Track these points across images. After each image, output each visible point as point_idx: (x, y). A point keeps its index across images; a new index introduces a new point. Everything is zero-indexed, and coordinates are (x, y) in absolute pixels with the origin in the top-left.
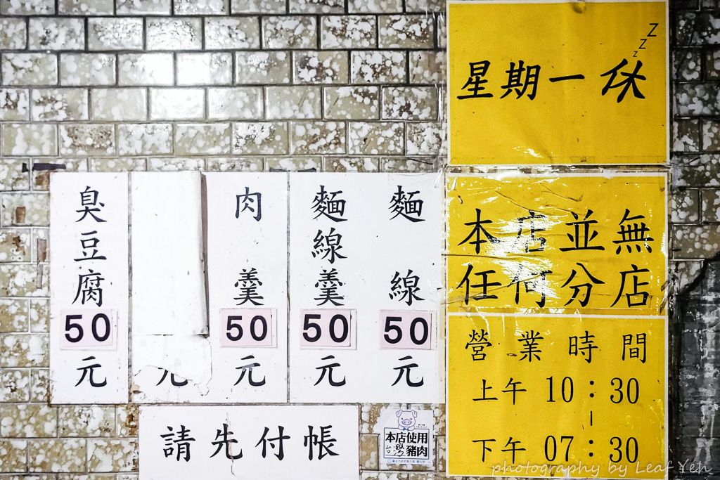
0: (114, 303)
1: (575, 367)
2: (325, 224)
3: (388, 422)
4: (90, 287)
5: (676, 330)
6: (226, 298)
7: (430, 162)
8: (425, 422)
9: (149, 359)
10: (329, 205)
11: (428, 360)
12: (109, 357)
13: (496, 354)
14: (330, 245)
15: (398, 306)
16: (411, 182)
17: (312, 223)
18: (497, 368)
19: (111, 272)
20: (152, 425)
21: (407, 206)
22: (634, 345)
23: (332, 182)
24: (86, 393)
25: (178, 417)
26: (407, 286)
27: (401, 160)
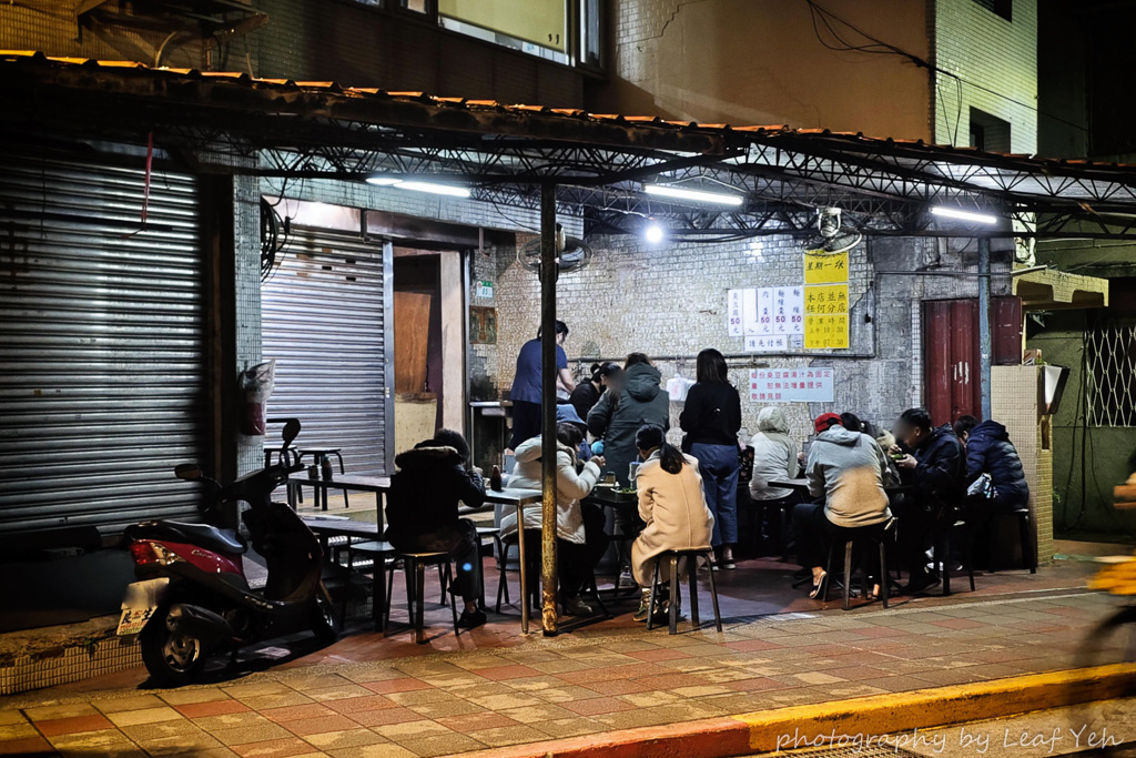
0: (740, 316)
1: (830, 325)
2: (780, 298)
3: (793, 338)
4: (735, 313)
5: (851, 316)
6: (761, 314)
7: (800, 284)
8: (800, 338)
9: (747, 326)
10: (781, 294)
11: (800, 324)
12: (739, 327)
13: (814, 323)
14: (781, 302)
15: (795, 314)
16: (797, 288)
17: (778, 298)
18: (814, 326)
19: (739, 309)
20: (747, 340)
21: (796, 293)
22: (842, 320)
23: (781, 289)
24: (735, 334)
25: (752, 339)
26: (797, 310)
27: (795, 284)
